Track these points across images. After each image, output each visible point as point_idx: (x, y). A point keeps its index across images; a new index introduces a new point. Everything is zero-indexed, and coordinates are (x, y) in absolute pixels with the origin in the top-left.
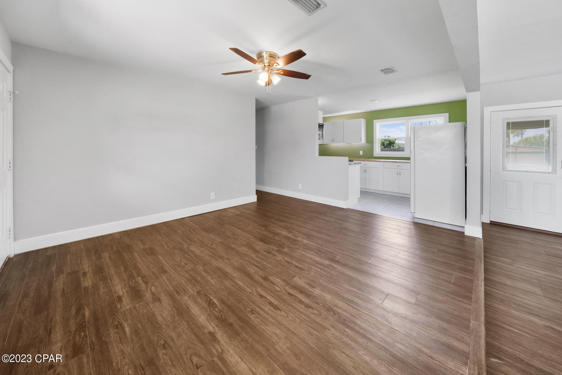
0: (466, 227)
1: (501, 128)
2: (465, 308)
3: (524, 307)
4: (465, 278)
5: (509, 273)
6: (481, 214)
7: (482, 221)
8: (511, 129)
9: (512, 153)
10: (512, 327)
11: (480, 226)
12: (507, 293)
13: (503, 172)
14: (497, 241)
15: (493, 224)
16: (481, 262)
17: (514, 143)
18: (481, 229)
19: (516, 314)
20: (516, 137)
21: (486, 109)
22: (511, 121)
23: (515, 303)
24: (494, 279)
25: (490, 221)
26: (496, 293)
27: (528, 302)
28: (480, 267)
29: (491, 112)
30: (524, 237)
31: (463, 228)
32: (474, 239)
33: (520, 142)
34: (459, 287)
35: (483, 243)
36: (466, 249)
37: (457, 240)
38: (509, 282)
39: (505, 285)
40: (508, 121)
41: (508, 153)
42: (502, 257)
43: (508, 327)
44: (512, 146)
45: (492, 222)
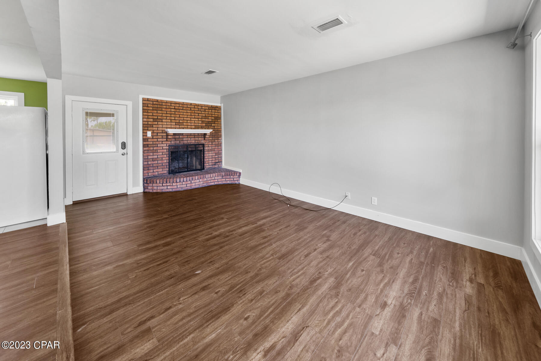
0: (48, 217)
1: (81, 117)
2: (50, 305)
3: (101, 263)
4: (48, 273)
5: (89, 242)
6: (64, 198)
7: (65, 205)
8: (90, 116)
9: (90, 136)
10: (92, 287)
11: (64, 211)
12: (88, 260)
13: (83, 155)
14: (80, 218)
15: (76, 203)
16: (65, 246)
17: (92, 126)
18: (65, 213)
19: (96, 273)
20: (93, 121)
21: (67, 97)
22: (89, 111)
23: (94, 265)
24: (79, 255)
25: (73, 202)
26: (80, 266)
27: (104, 257)
28: (65, 251)
29: (72, 101)
30: (100, 205)
31: (45, 219)
32: (57, 226)
33: (96, 126)
34: (42, 288)
35: (67, 226)
36: (49, 241)
37: (38, 236)
38: (90, 250)
39: (87, 254)
40: (87, 111)
41: (87, 136)
42: (83, 231)
43: (90, 290)
44: (90, 130)
45: (74, 203)
